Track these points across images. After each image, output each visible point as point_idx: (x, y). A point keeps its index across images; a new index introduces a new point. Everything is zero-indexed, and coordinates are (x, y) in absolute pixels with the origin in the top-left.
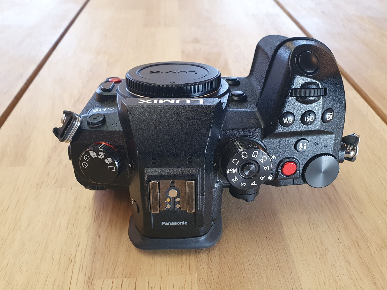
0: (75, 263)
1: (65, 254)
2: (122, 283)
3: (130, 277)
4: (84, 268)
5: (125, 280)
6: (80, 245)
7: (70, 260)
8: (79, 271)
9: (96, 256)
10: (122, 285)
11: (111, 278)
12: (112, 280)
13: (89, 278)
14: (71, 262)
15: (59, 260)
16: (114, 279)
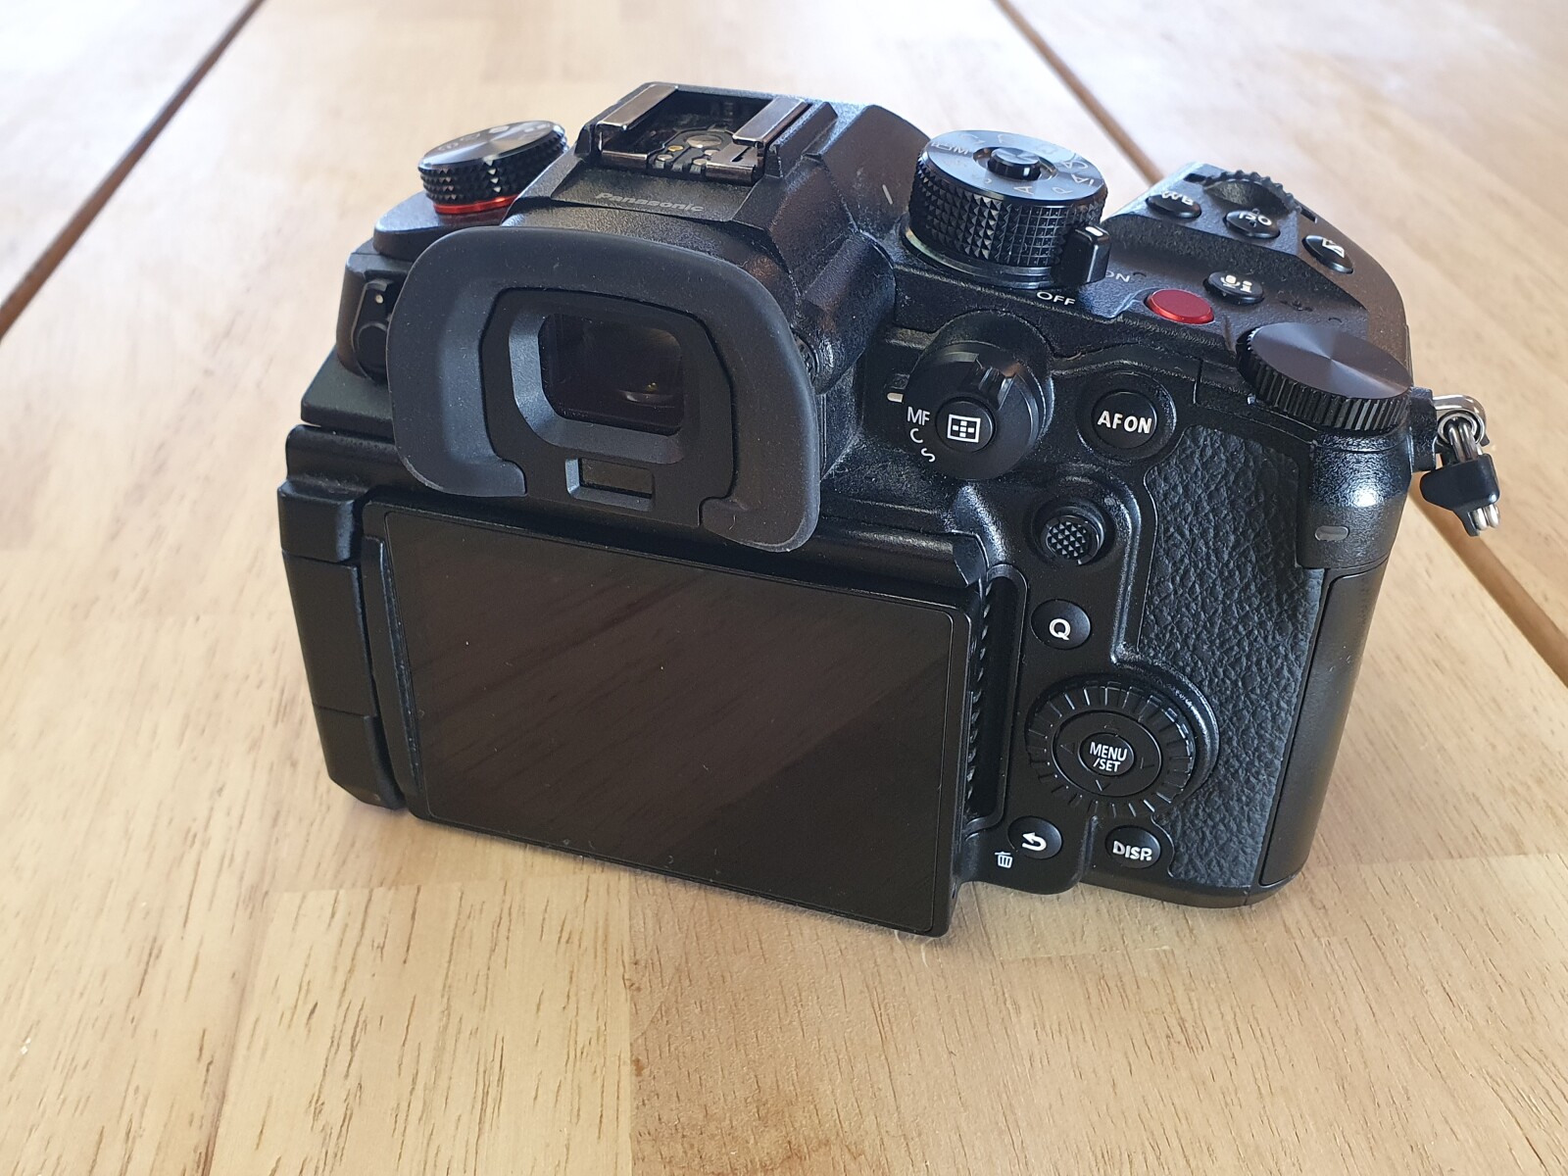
0: (206, 843)
1: (171, 820)
2: (370, 900)
3: (395, 884)
4: (239, 859)
5: (379, 892)
6: (225, 792)
7: (189, 838)
8: (220, 870)
9: (280, 822)
10: (367, 907)
11: (331, 888)
12: (334, 892)
13: (254, 888)
14: (193, 842)
15: (151, 836)
16: (342, 892)
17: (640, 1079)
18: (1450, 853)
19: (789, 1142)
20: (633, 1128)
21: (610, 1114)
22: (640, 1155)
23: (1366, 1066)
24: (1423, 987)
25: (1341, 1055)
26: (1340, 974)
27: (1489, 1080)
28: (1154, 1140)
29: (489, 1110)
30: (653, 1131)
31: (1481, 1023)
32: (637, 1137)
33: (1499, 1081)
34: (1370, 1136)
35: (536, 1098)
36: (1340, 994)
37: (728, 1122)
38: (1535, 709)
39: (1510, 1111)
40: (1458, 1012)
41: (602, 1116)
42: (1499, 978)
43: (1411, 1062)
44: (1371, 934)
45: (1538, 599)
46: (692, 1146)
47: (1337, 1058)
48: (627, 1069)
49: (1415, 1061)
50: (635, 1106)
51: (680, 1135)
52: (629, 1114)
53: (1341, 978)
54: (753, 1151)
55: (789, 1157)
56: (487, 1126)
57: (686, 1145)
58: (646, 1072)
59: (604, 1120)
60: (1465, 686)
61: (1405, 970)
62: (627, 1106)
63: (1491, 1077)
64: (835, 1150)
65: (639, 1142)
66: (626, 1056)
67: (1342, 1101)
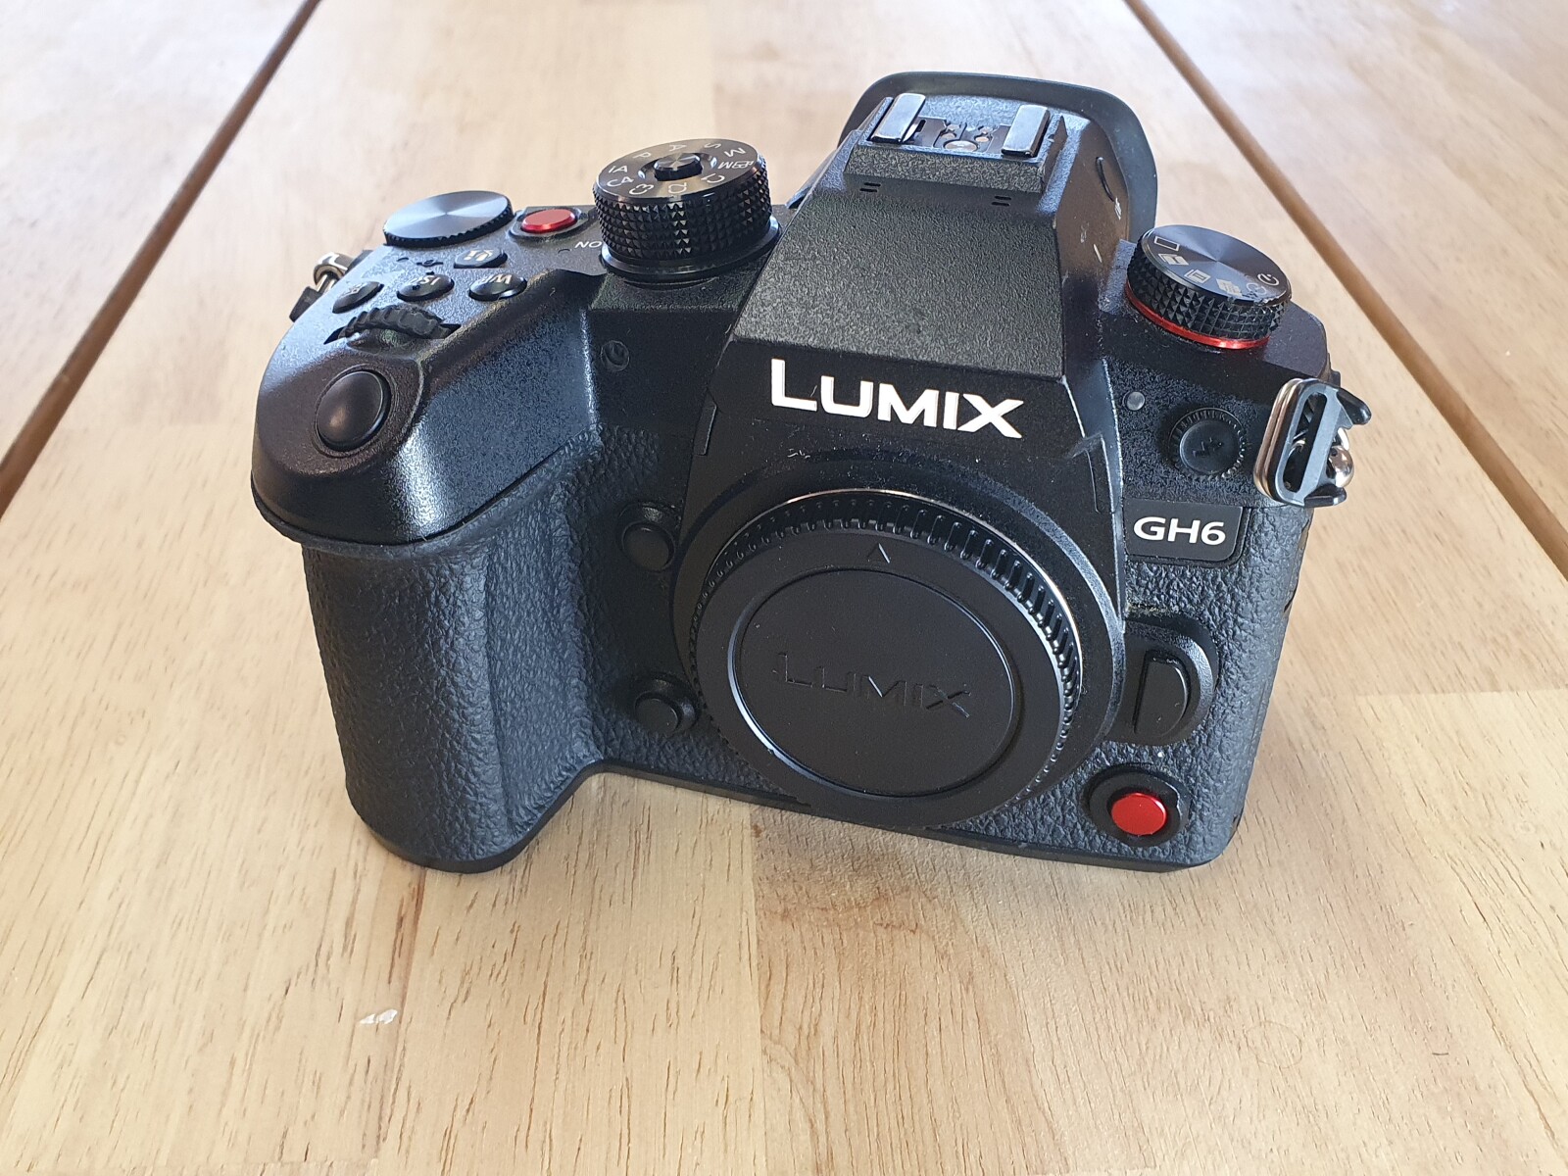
17: (758, 839)
18: (1435, 689)
19: (878, 888)
20: (754, 875)
21: (735, 864)
22: (761, 894)
23: (1349, 848)
24: (1401, 791)
25: (1330, 840)
26: (1333, 778)
27: (1448, 859)
28: (1171, 896)
29: (641, 860)
30: (770, 876)
31: (1448, 818)
32: (758, 880)
33: (1458, 862)
34: (1348, 898)
35: (677, 851)
36: (1331, 793)
37: (828, 872)
38: (1520, 576)
39: (1464, 883)
40: (1428, 809)
41: (729, 865)
42: (1466, 787)
43: (1387, 845)
44: (1362, 749)
45: (1534, 485)
46: (801, 889)
47: (1325, 842)
48: (748, 831)
49: (1389, 844)
50: (755, 858)
51: (791, 879)
52: (750, 865)
53: (1334, 782)
54: (849, 893)
55: (877, 899)
56: (640, 871)
57: (797, 888)
58: (764, 834)
59: (731, 868)
60: (1461, 556)
61: (1387, 776)
62: (748, 857)
63: (1451, 858)
64: (914, 895)
65: (759, 885)
66: (747, 823)
67: (1327, 873)
